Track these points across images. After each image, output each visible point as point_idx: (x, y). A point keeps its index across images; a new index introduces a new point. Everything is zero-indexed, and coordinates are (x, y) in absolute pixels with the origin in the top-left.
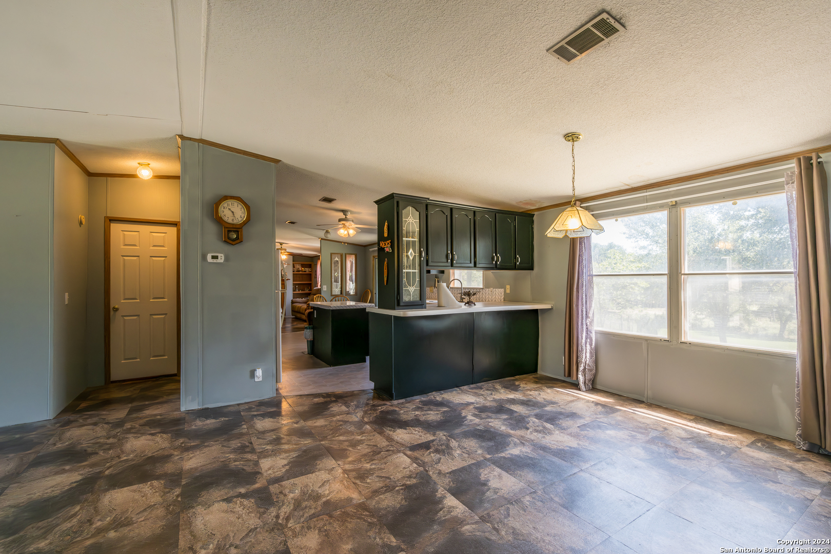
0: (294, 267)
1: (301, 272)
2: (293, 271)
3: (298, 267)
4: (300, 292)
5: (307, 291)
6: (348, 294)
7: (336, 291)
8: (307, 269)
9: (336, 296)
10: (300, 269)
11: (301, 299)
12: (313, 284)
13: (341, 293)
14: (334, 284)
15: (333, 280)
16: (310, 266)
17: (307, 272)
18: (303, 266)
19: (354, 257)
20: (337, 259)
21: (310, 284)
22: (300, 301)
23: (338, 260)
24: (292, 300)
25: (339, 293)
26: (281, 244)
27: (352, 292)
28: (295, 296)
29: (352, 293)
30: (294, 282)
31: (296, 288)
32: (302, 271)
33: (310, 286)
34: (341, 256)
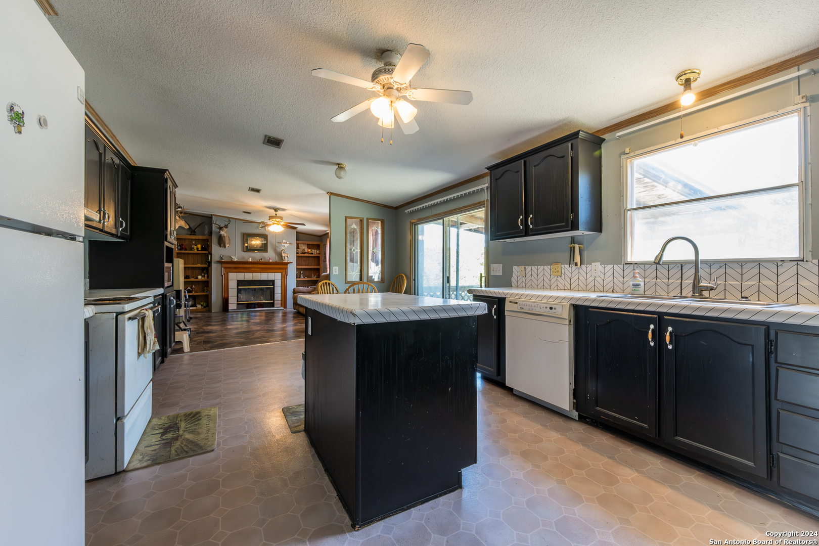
0: (298, 247)
1: (306, 255)
2: (297, 253)
3: (304, 247)
4: (306, 279)
5: (314, 278)
6: (370, 280)
7: (354, 275)
8: (315, 252)
9: (353, 284)
10: (306, 251)
11: (306, 288)
12: (321, 270)
13: (361, 279)
14: (350, 264)
15: (348, 258)
16: (318, 247)
17: (315, 254)
18: (309, 246)
19: (380, 225)
20: (354, 226)
21: (318, 270)
22: (305, 291)
23: (356, 227)
24: (294, 290)
25: (358, 279)
26: (276, 211)
27: (376, 277)
28: (299, 283)
29: (376, 280)
30: (298, 267)
31: (301, 274)
32: (308, 253)
33: (317, 271)
34: (361, 221)
